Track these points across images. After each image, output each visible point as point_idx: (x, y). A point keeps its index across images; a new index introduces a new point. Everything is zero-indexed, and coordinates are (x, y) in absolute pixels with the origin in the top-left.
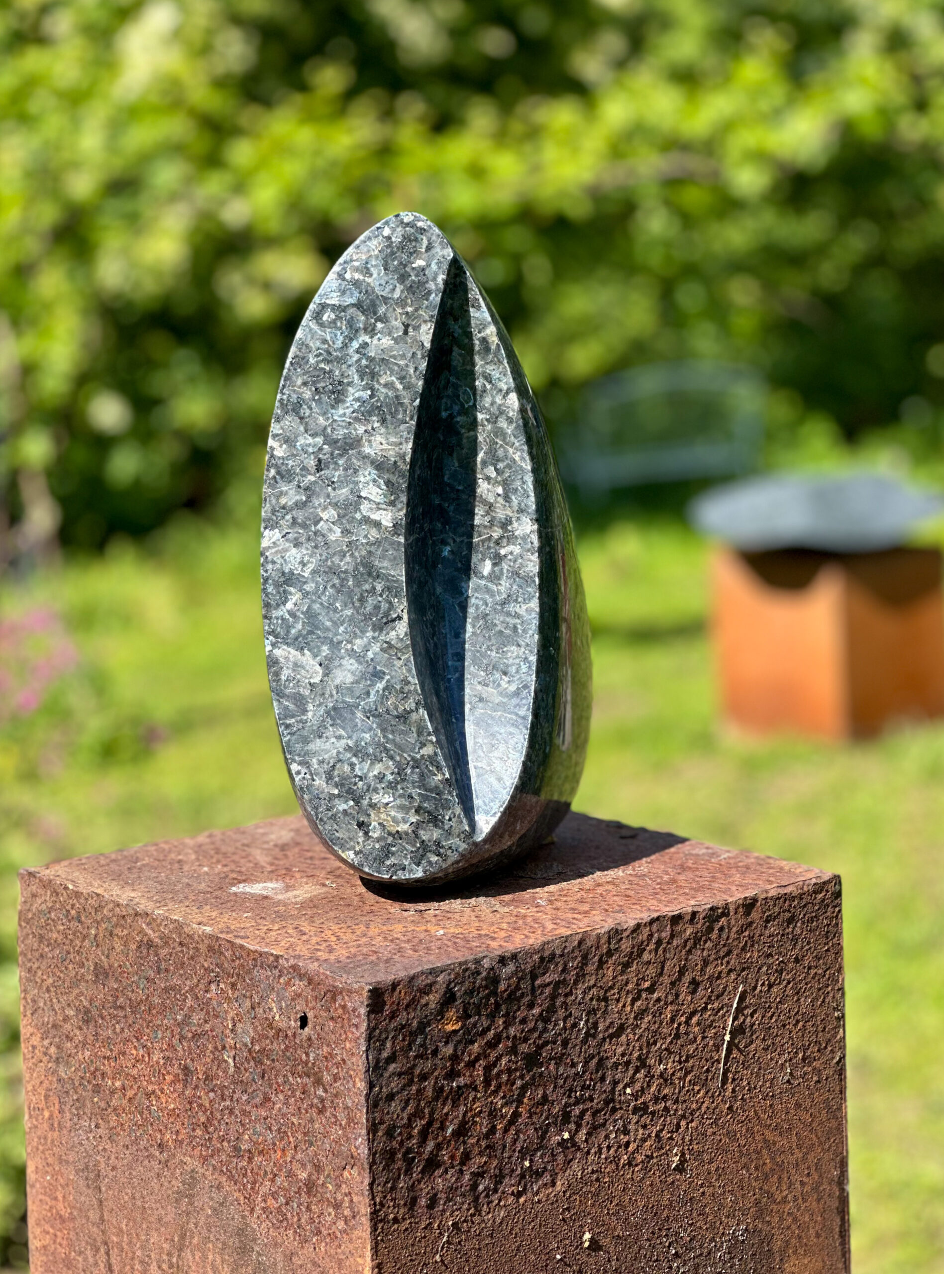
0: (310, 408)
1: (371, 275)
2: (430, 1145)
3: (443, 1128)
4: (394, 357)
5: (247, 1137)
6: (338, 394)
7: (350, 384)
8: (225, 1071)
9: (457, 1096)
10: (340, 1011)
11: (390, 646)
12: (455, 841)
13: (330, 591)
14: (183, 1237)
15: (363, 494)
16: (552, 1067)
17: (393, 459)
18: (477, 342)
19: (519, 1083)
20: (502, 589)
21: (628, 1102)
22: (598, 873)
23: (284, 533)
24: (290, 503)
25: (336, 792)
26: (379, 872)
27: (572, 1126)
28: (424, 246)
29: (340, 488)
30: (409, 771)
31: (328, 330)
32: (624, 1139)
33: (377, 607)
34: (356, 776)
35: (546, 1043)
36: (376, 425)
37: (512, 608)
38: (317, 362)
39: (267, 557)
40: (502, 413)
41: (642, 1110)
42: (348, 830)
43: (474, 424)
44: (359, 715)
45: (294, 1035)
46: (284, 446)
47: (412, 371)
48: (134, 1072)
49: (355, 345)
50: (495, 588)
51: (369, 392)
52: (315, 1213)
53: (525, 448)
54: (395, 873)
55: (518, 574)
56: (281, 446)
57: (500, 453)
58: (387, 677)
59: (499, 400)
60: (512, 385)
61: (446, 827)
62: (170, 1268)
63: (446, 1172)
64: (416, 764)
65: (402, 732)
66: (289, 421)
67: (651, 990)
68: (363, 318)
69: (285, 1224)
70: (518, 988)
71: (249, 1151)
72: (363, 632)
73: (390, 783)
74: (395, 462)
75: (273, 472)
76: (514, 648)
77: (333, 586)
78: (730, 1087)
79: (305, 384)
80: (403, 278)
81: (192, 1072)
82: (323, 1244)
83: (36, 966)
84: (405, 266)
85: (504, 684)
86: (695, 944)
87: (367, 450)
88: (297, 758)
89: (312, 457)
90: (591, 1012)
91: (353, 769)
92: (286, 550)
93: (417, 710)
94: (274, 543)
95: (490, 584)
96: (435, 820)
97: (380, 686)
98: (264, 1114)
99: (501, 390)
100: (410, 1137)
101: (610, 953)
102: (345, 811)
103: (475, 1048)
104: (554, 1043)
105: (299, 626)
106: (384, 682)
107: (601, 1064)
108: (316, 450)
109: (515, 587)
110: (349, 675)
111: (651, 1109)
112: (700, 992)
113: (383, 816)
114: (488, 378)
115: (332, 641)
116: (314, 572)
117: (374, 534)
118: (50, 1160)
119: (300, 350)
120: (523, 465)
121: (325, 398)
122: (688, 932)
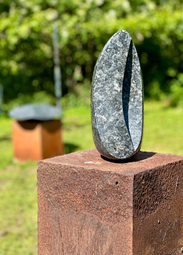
0: (104, 68)
1: (117, 42)
2: (140, 204)
3: (142, 201)
4: (121, 58)
5: (100, 206)
6: (110, 65)
7: (112, 63)
8: (95, 195)
9: (143, 195)
10: (127, 180)
11: (120, 114)
12: (131, 151)
13: (108, 104)
14: (82, 227)
15: (114, 85)
16: (155, 190)
17: (120, 78)
18: (133, 56)
19: (151, 193)
20: (135, 104)
21: (164, 197)
22: (148, 158)
23: (99, 93)
24: (100, 87)
25: (110, 142)
26: (118, 157)
27: (157, 201)
28: (126, 37)
29: (110, 84)
30: (123, 138)
31: (108, 53)
32: (163, 204)
33: (117, 107)
34: (114, 139)
35: (155, 186)
36: (117, 72)
37: (137, 107)
38: (106, 59)
39: (95, 97)
40: (137, 70)
41: (166, 198)
42: (112, 150)
43: (131, 72)
44: (114, 127)
45: (114, 186)
46: (99, 76)
47: (124, 61)
48: (70, 198)
49: (114, 56)
50: (134, 104)
51: (116, 65)
52: (118, 218)
53: (141, 77)
54: (121, 157)
55: (138, 101)
56: (98, 76)
57: (136, 78)
58: (119, 120)
59: (136, 67)
60: (139, 65)
61: (130, 148)
62: (78, 233)
63: (142, 209)
64: (125, 137)
65: (122, 130)
66: (100, 71)
67: (168, 177)
68: (115, 51)
69: (110, 221)
70: (152, 176)
71: (101, 209)
72: (115, 112)
73: (120, 140)
74: (121, 79)
75: (96, 81)
76: (138, 115)
77: (109, 103)
78: (176, 195)
79: (103, 63)
80: (122, 43)
81: (85, 196)
82: (120, 223)
83: (42, 180)
84: (123, 41)
85: (136, 122)
86: (173, 169)
87: (115, 76)
88: (102, 136)
89: (105, 78)
90: (160, 181)
91: (113, 138)
92: (99, 96)
93: (125, 126)
94: (97, 95)
95: (133, 103)
96: (128, 147)
97: (118, 122)
98: (105, 201)
99: (137, 66)
100: (138, 202)
101: (163, 170)
102: (112, 146)
103: (146, 187)
104: (156, 186)
105: (102, 111)
106: (119, 121)
107: (161, 190)
108: (105, 76)
109: (138, 104)
110: (112, 120)
111: (167, 198)
112: (174, 178)
113: (119, 147)
114: (135, 63)
115: (108, 113)
116: (105, 100)
117: (116, 93)
118: (45, 217)
119: (103, 57)
120: (140, 80)
121: (107, 66)
122: (172, 166)
